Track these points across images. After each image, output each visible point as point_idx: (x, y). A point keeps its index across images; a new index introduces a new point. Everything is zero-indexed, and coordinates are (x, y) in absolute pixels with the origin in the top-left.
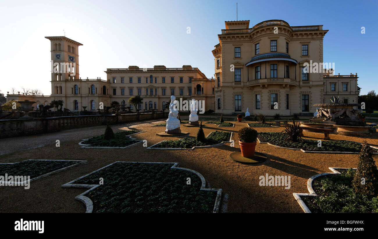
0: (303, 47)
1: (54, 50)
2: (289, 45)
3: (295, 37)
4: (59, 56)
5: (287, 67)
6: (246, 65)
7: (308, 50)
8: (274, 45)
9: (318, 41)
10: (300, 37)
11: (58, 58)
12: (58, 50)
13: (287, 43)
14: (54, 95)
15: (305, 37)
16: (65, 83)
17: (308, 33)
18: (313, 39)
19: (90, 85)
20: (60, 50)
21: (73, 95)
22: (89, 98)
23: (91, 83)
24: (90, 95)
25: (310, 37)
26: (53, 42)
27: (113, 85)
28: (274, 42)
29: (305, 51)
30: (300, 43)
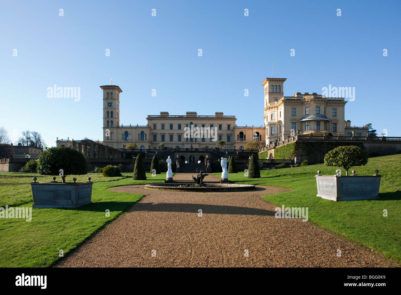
0: (333, 110)
1: (106, 99)
2: (326, 109)
3: (329, 104)
4: (111, 103)
5: (325, 123)
6: (299, 120)
7: (336, 113)
8: (318, 110)
9: (342, 107)
10: (332, 104)
11: (110, 106)
12: (110, 98)
13: (325, 108)
14: (106, 141)
15: (334, 104)
16: (117, 130)
17: (336, 102)
18: (339, 106)
19: (140, 131)
20: (112, 99)
21: (123, 141)
22: (139, 143)
23: (141, 129)
24: (140, 141)
25: (337, 104)
26: (105, 91)
27: (155, 131)
28: (318, 108)
29: (334, 113)
30: (332, 108)
